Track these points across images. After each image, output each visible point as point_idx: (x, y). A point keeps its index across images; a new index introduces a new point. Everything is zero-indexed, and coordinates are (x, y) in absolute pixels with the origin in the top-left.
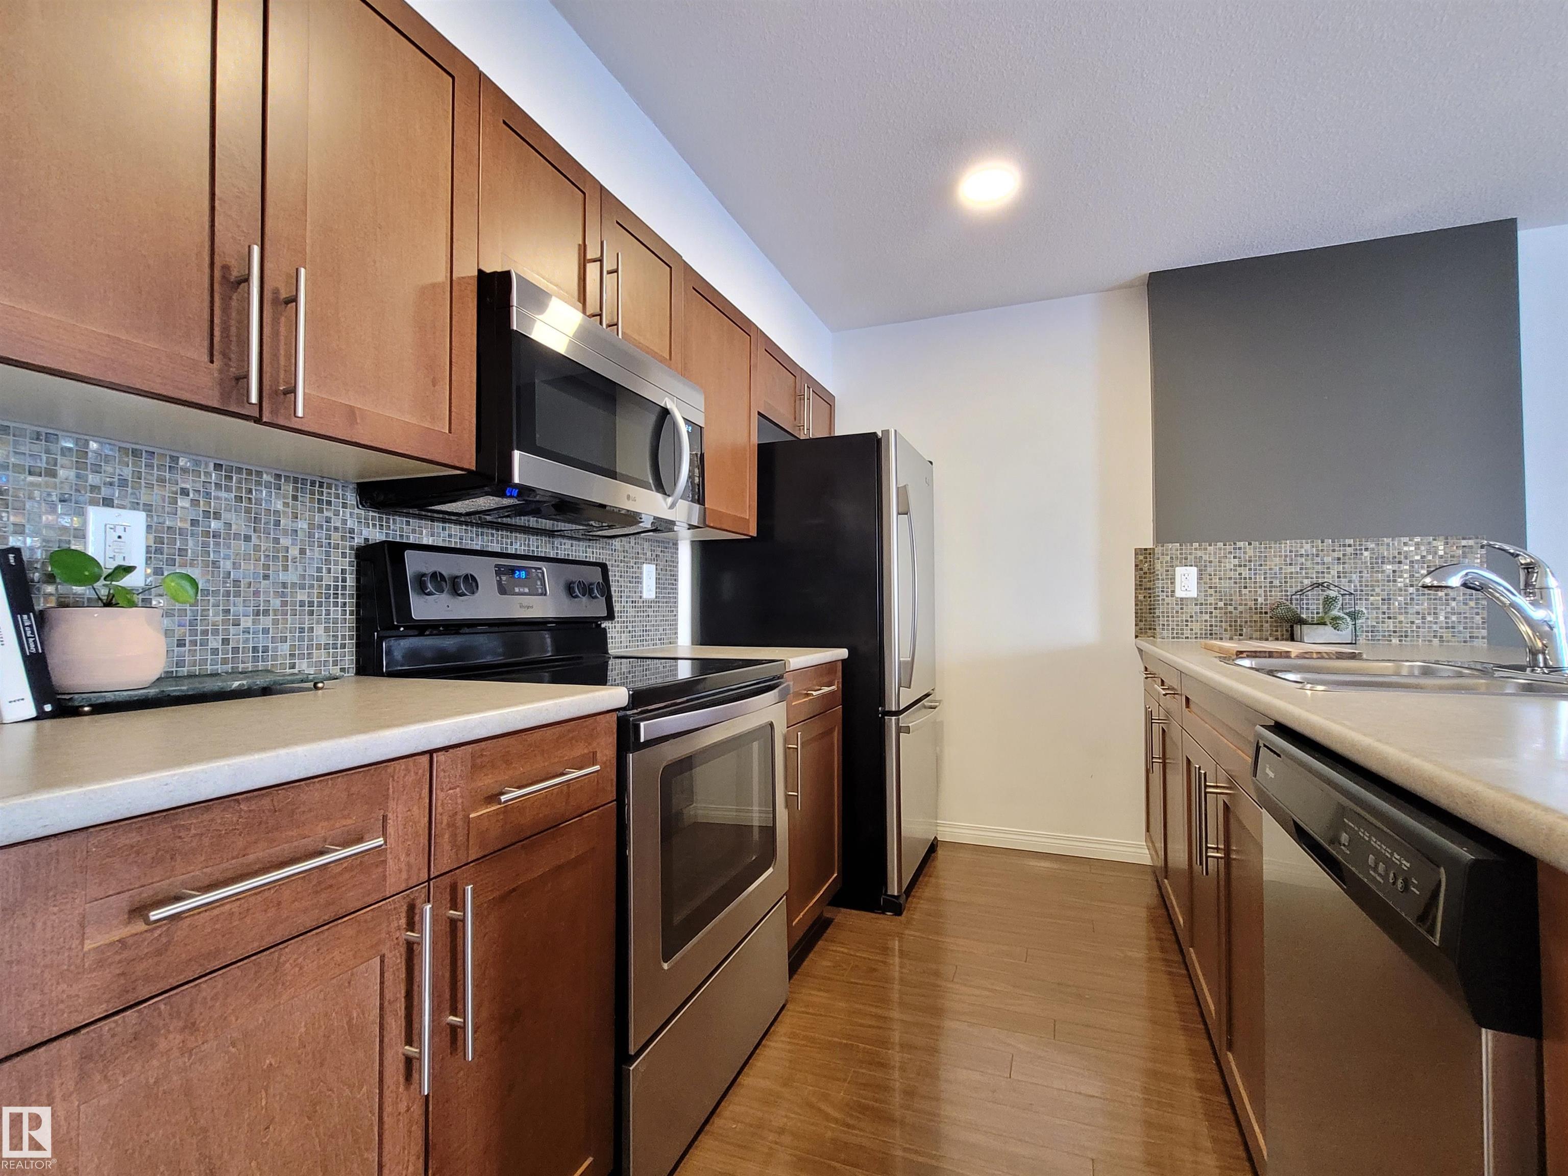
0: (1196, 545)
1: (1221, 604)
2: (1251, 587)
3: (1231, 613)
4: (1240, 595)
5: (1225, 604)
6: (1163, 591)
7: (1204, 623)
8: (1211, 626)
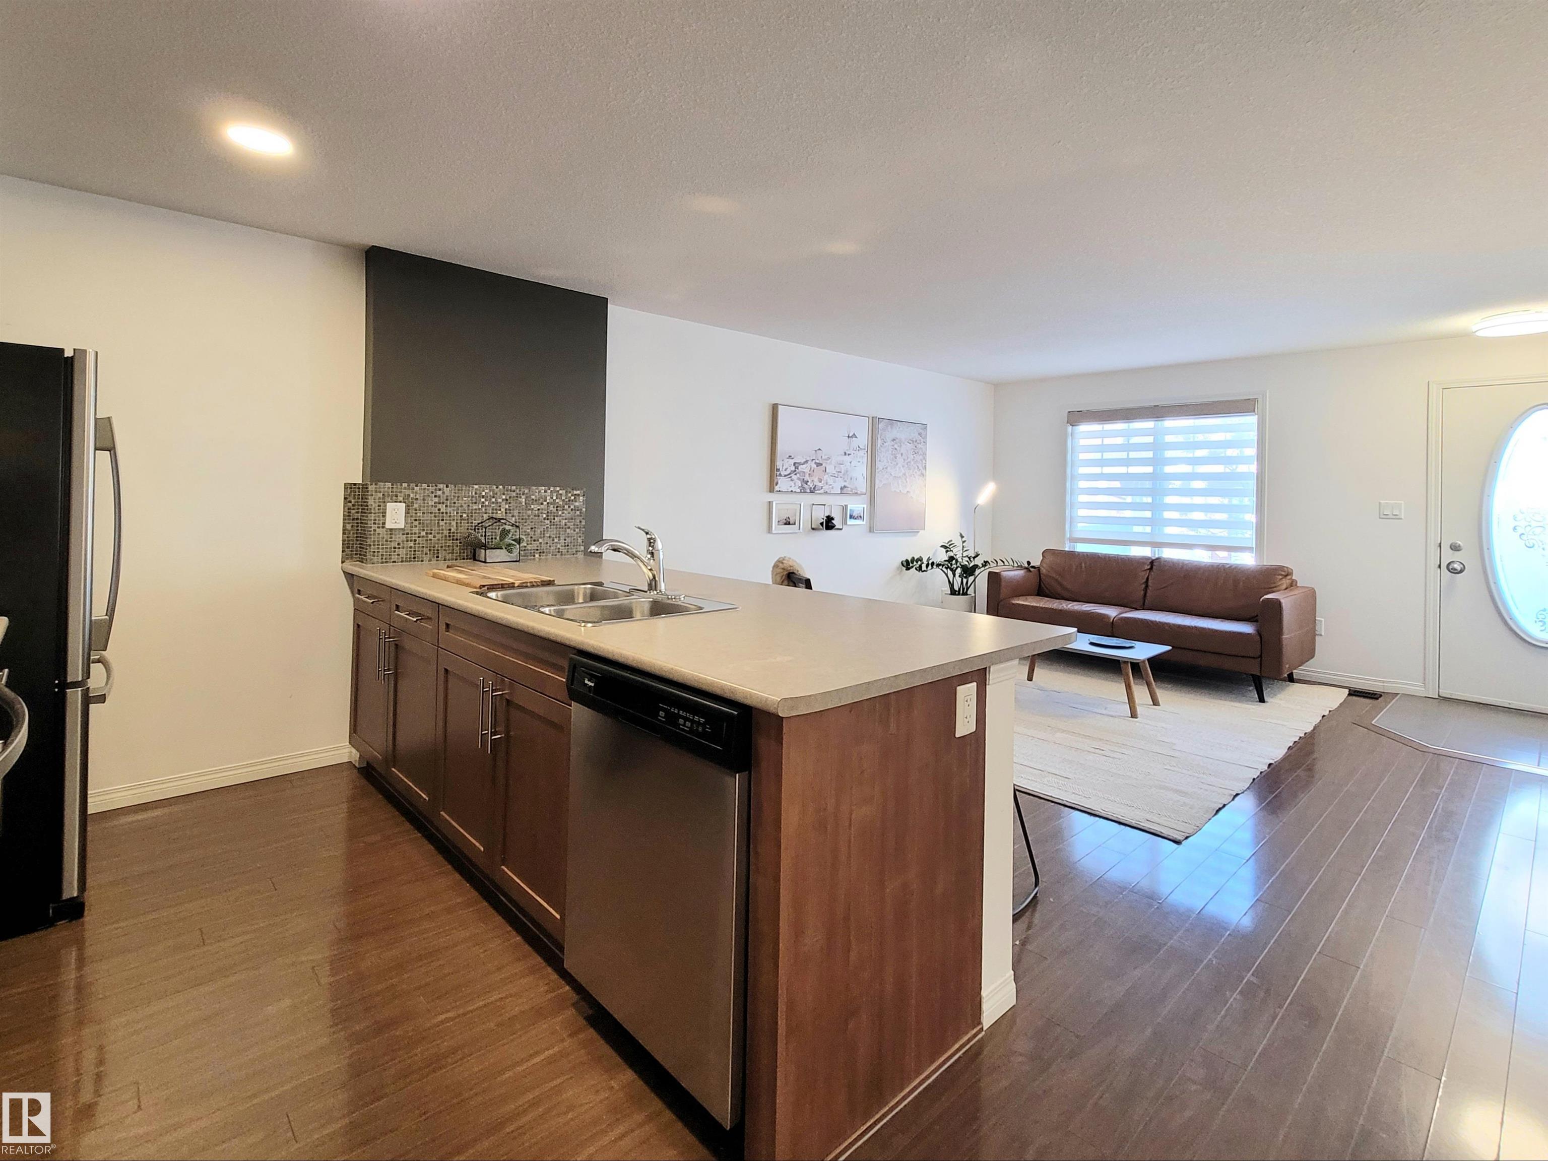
0: (405, 485)
1: (423, 533)
2: (446, 520)
3: (430, 540)
4: (439, 526)
5: (426, 533)
6: (374, 523)
7: (409, 549)
8: (415, 551)
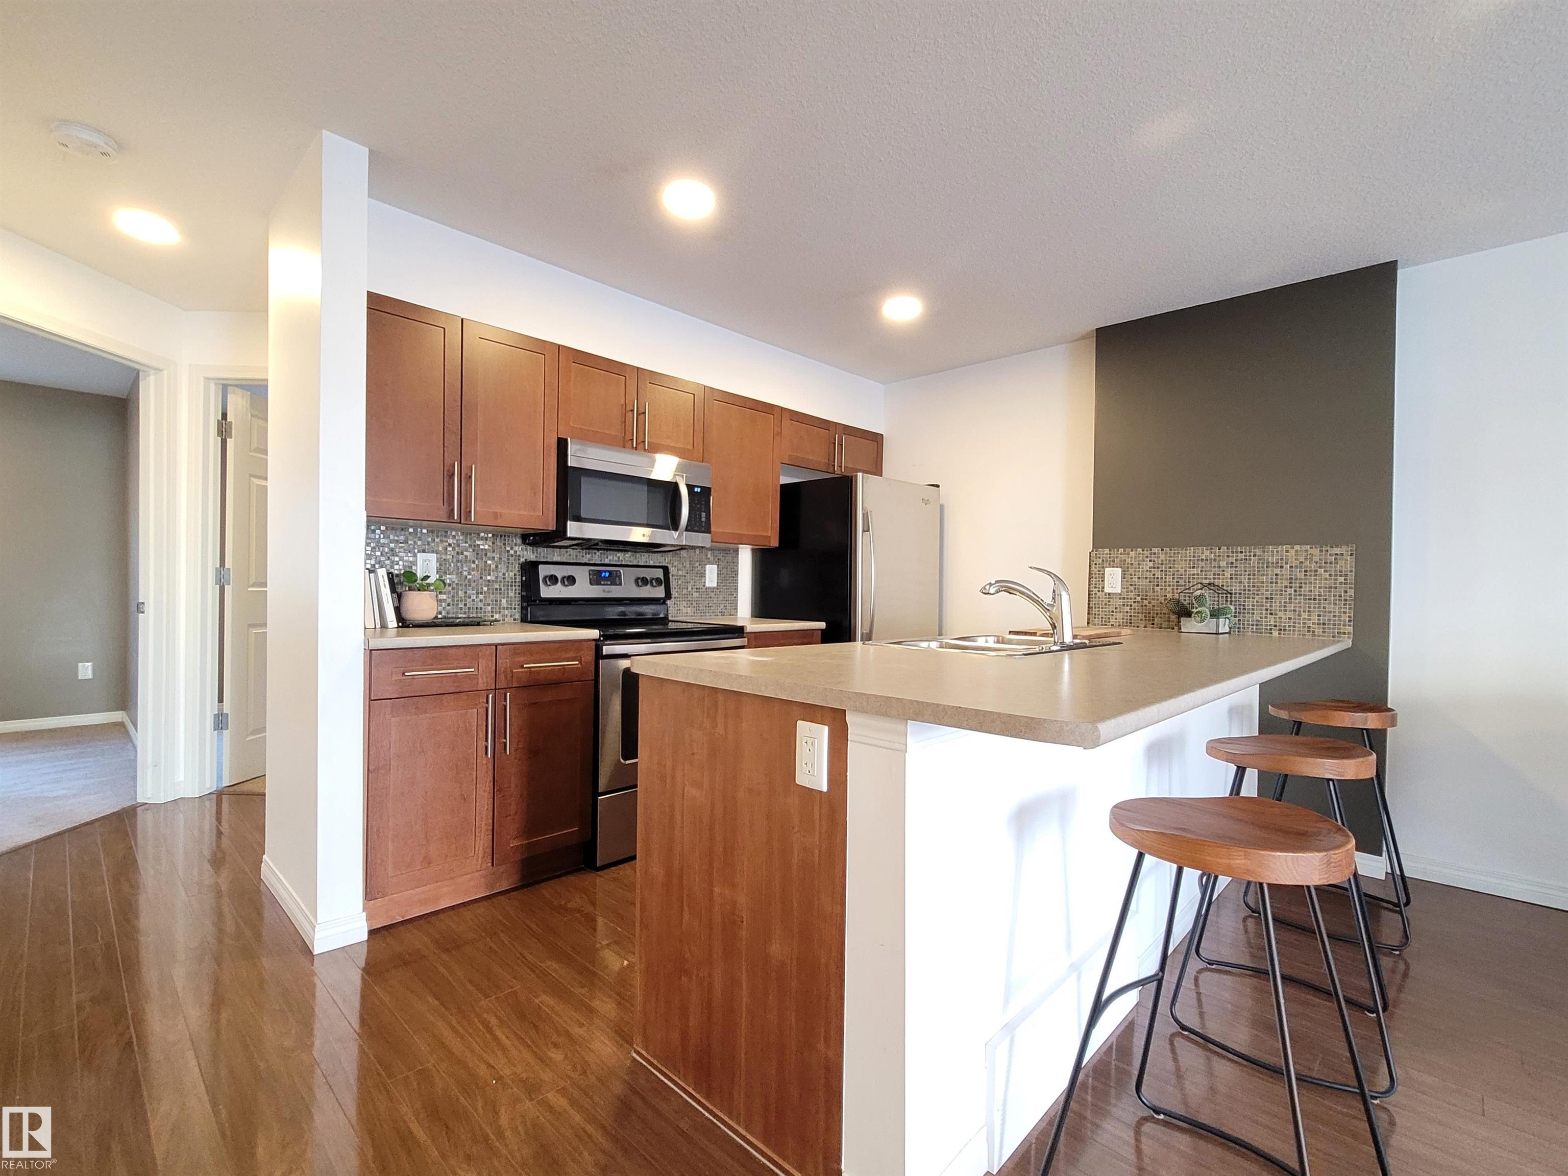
0: (1121, 550)
1: (1139, 599)
2: (1162, 586)
3: (1146, 606)
4: (1154, 592)
5: (1142, 599)
7: (1125, 614)
8: (1131, 616)
